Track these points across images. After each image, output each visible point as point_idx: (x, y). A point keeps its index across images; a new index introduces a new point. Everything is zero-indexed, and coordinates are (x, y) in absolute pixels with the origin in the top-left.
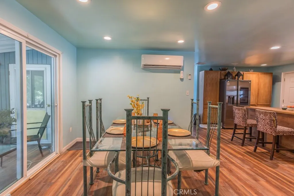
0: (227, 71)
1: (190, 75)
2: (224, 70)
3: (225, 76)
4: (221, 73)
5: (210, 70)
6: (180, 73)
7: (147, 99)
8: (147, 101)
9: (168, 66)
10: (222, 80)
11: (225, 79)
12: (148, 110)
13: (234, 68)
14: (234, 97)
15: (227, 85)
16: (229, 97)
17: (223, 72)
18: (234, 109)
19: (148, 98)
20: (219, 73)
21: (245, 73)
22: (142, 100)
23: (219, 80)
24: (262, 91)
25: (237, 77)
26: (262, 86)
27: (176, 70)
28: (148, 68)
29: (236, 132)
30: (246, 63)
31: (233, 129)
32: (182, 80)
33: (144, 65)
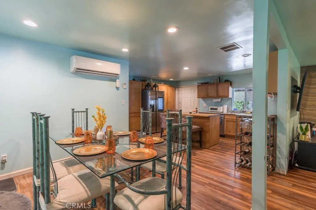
0: (147, 82)
1: (125, 84)
2: (144, 81)
3: (146, 86)
4: (142, 83)
5: (133, 80)
6: (115, 81)
7: (85, 110)
8: (85, 113)
9: (105, 73)
10: (144, 90)
11: (145, 89)
12: (87, 123)
13: (151, 80)
14: (154, 105)
15: (149, 94)
16: (151, 105)
17: (144, 83)
18: (161, 116)
19: (87, 109)
20: (141, 83)
21: (159, 84)
22: (79, 112)
23: (141, 90)
24: (169, 100)
25: (154, 88)
26: (169, 96)
27: (112, 77)
28: (80, 72)
29: (162, 135)
30: (160, 76)
31: (160, 132)
32: (117, 88)
33: (77, 69)
